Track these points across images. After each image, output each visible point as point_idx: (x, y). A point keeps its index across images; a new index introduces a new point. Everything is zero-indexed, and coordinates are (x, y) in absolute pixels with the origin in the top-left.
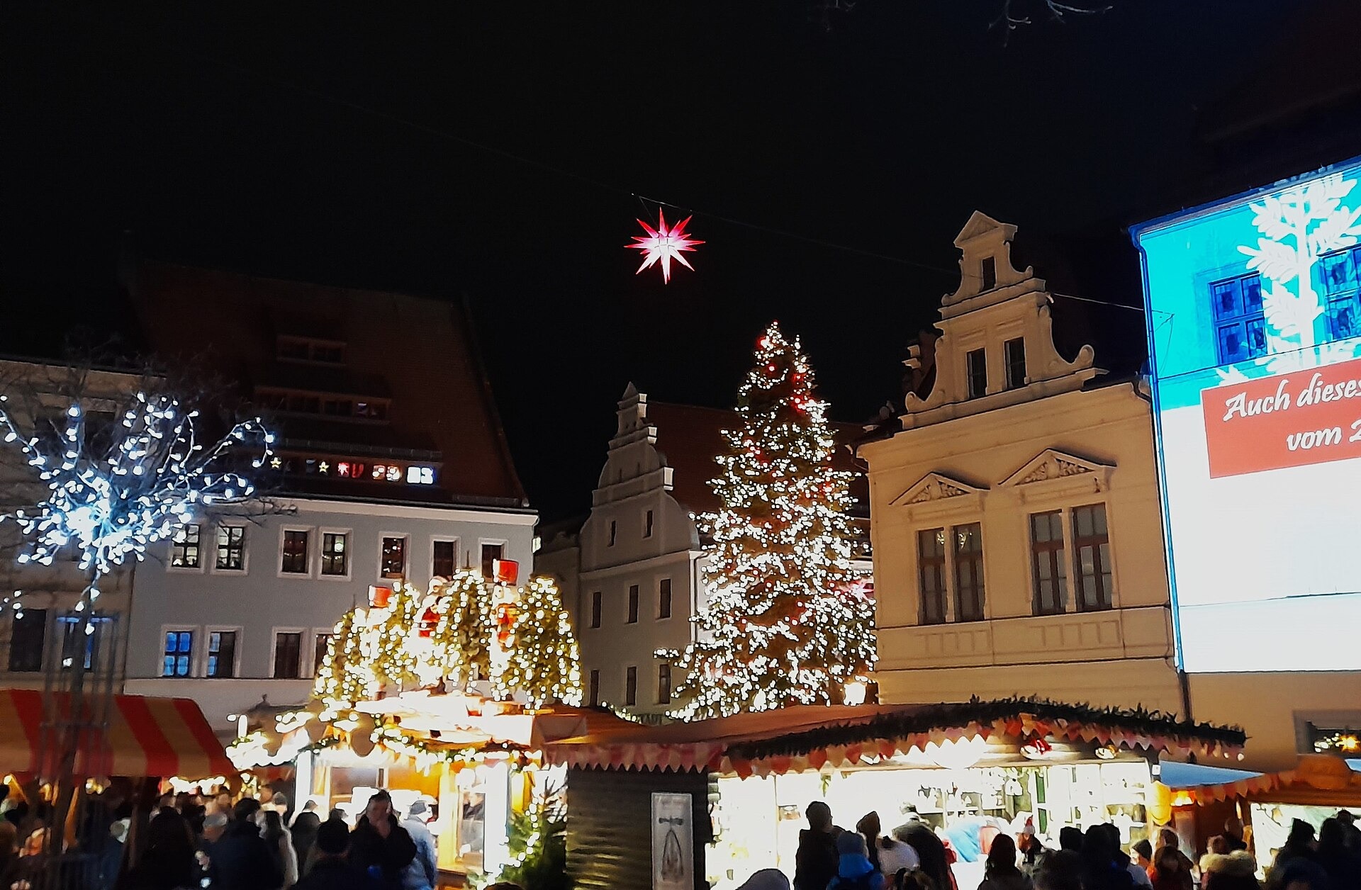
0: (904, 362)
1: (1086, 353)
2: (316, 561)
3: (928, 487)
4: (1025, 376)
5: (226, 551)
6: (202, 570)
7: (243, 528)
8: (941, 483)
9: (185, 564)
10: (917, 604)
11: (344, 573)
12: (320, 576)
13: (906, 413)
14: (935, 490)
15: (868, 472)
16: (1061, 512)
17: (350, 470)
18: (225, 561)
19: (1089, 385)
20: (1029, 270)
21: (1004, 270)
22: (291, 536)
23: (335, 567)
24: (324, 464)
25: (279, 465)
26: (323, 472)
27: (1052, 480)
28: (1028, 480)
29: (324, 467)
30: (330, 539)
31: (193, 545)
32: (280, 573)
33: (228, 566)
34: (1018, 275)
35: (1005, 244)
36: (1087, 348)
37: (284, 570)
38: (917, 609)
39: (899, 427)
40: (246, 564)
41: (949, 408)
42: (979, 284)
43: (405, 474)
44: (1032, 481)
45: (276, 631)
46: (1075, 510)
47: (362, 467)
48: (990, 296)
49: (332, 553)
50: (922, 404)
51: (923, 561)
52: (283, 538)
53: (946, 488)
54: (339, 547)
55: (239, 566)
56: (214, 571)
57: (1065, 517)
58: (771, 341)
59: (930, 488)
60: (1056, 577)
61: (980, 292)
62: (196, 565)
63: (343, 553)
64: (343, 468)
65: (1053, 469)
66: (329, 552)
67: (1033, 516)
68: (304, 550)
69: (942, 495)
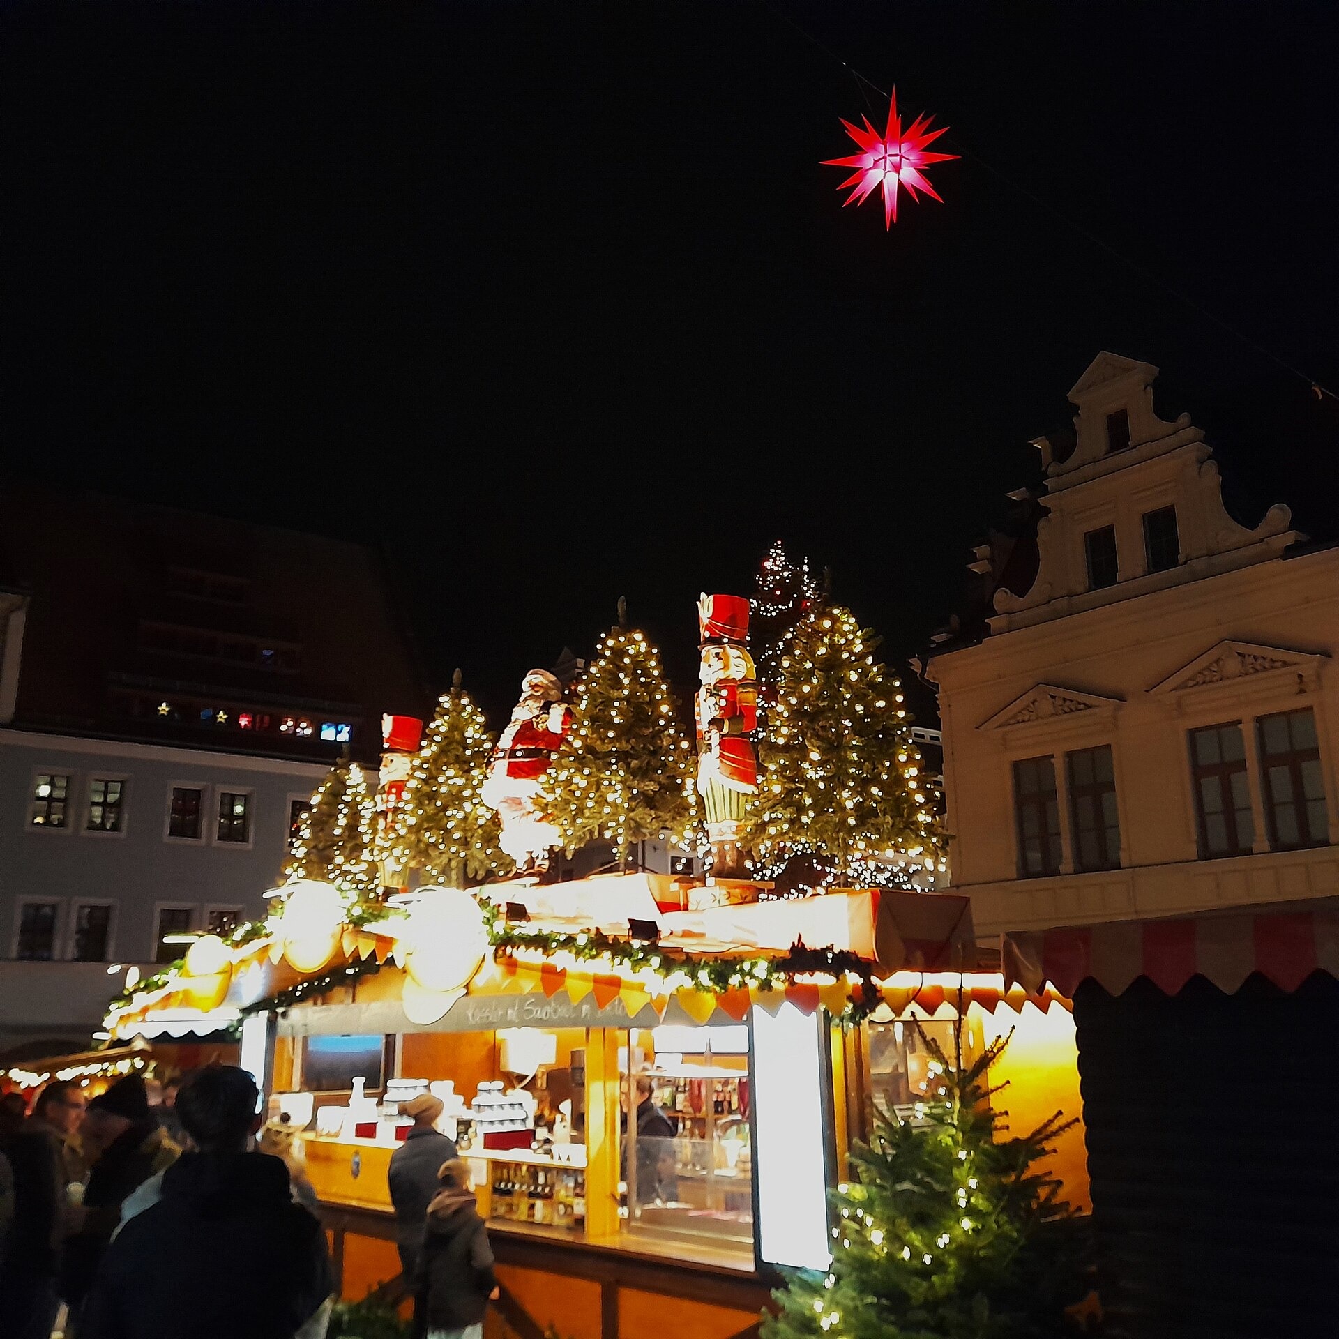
0: (970, 566)
1: (1278, 514)
2: (211, 825)
3: (1033, 703)
4: (1179, 553)
5: (100, 809)
6: (69, 830)
7: (122, 782)
8: (1053, 697)
9: (48, 823)
10: (1014, 854)
11: (244, 839)
12: (216, 843)
13: (995, 614)
14: (1045, 706)
15: (938, 693)
16: (1241, 723)
17: (253, 722)
18: (98, 821)
19: (1290, 552)
20: (1184, 418)
21: (1143, 421)
22: (181, 794)
23: (234, 832)
24: (221, 713)
25: (168, 711)
26: (221, 722)
27: (1229, 682)
28: (1191, 683)
29: (222, 716)
30: (227, 800)
31: (58, 800)
32: (166, 838)
33: (102, 827)
34: (1168, 426)
35: (1145, 388)
36: (1282, 509)
37: (171, 834)
38: (1015, 859)
39: (986, 632)
40: (125, 825)
41: (1062, 604)
42: (1102, 443)
43: (318, 731)
44: (1197, 684)
45: (160, 906)
46: (1259, 720)
47: (267, 718)
48: (1124, 457)
49: (231, 816)
50: (1017, 602)
51: (1021, 800)
52: (170, 797)
53: (1060, 702)
54: (239, 809)
55: (115, 827)
56: (84, 832)
57: (1248, 730)
58: (775, 562)
59: (1036, 703)
60: (1230, 811)
61: (1106, 454)
62: (62, 824)
63: (242, 817)
64: (243, 722)
65: (1232, 665)
66: (226, 815)
67: (1192, 733)
68: (197, 811)
69: (1054, 712)
